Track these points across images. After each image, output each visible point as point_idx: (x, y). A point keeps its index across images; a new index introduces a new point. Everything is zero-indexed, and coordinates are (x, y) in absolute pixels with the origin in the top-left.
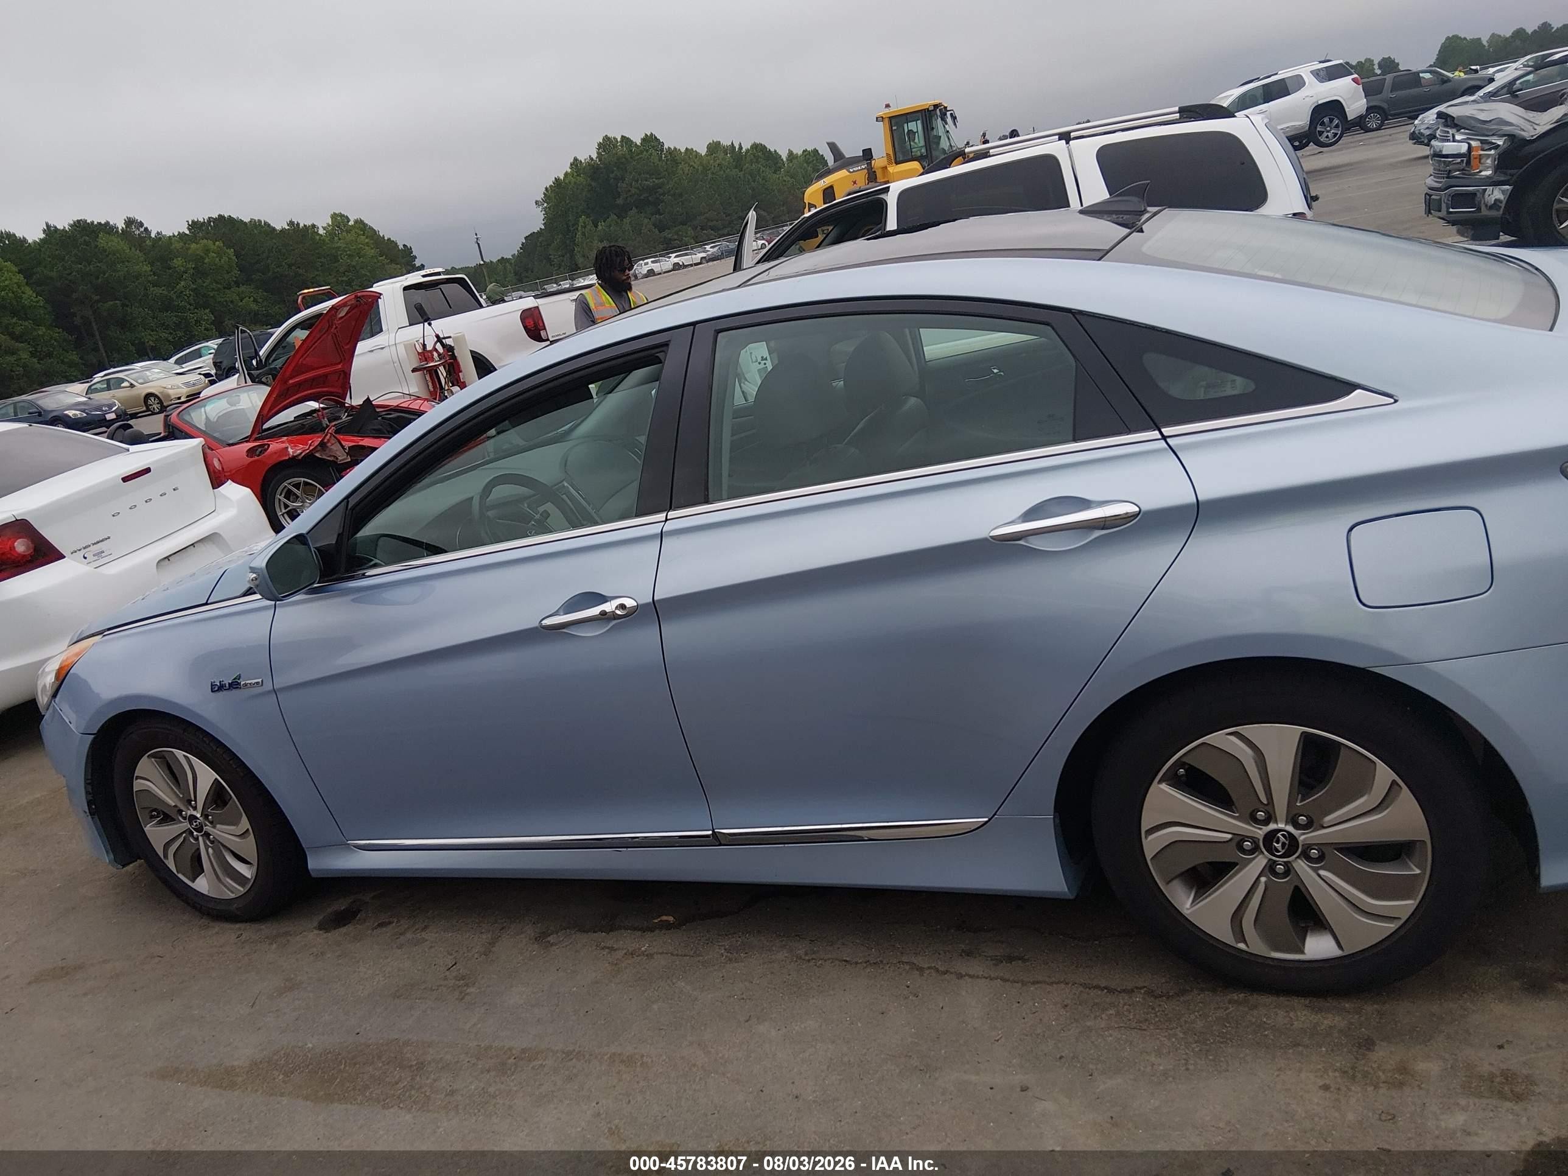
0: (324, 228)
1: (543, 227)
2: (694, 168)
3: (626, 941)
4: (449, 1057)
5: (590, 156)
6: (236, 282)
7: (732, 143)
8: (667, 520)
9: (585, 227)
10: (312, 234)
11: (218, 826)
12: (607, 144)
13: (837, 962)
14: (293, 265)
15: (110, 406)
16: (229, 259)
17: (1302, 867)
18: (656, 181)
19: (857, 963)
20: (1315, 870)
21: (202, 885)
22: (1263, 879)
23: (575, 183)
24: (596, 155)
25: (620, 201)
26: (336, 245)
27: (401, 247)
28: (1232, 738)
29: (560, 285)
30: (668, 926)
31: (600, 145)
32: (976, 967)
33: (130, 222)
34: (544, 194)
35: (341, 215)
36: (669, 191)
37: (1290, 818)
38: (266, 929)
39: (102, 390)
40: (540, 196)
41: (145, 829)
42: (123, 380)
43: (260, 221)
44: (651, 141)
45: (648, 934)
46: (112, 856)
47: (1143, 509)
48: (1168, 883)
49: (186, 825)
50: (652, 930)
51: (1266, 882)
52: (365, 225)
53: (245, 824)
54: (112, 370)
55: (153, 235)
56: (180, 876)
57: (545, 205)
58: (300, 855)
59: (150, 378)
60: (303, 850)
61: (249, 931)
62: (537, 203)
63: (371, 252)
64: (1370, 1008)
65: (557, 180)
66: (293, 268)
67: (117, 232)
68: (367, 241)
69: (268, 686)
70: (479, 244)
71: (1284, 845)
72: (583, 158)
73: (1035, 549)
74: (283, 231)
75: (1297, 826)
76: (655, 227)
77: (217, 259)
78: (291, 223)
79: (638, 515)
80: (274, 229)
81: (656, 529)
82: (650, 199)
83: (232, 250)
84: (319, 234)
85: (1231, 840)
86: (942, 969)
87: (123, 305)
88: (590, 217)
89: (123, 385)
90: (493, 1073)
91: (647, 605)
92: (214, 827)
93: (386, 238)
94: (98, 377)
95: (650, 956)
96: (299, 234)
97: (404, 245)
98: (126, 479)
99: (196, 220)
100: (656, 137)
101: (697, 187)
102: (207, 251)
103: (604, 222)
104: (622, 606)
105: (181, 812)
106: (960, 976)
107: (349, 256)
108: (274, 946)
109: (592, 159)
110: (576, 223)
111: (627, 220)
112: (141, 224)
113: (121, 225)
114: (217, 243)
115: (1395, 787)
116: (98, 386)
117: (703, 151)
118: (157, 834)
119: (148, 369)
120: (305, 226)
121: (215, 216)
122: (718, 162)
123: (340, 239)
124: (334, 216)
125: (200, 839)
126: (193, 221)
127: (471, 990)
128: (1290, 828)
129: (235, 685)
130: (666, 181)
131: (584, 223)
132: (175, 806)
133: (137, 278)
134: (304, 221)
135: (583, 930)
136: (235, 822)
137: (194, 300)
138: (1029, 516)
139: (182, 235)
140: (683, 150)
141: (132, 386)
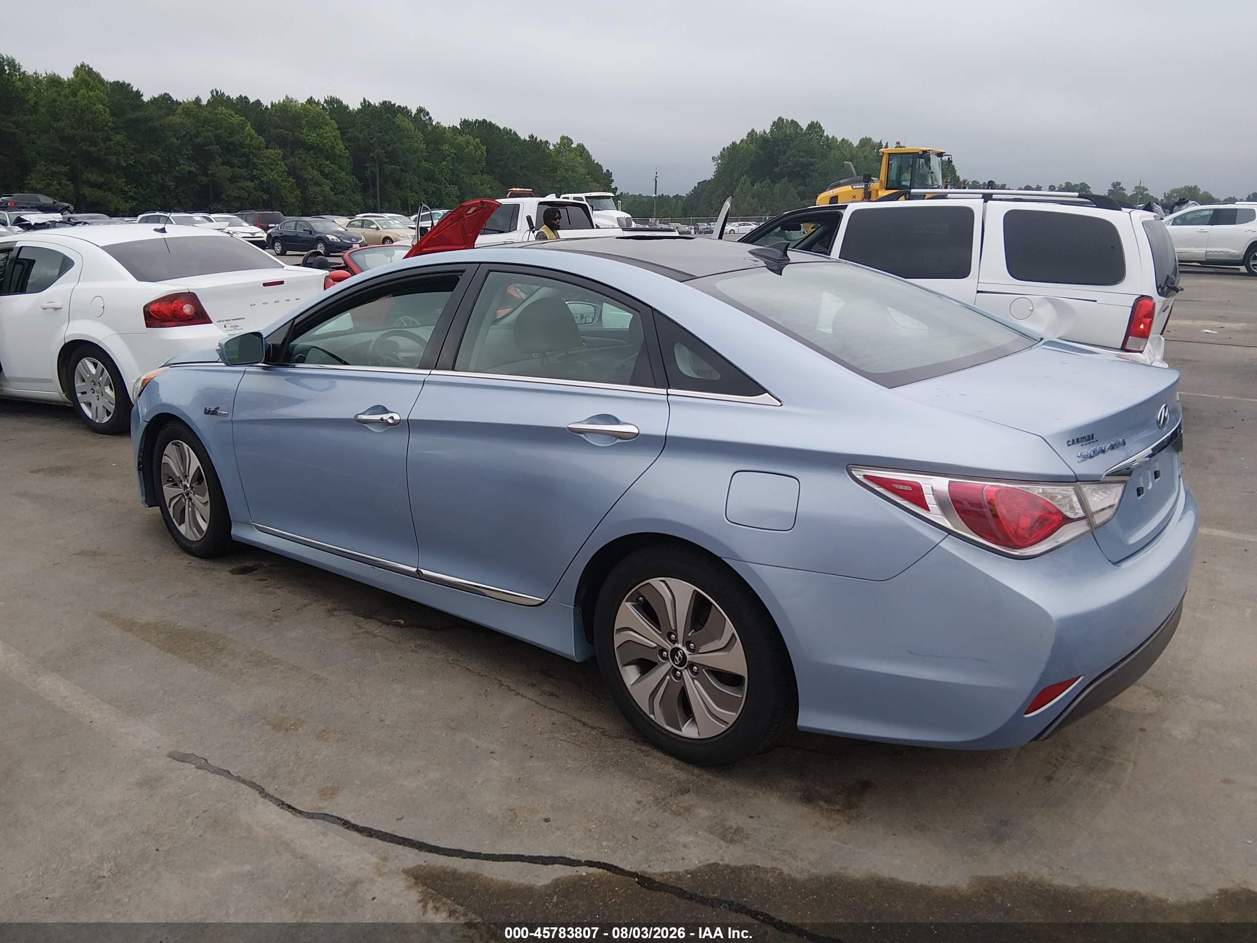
0: (554, 145)
1: (713, 178)
2: (844, 155)
3: (372, 626)
4: (238, 650)
5: (764, 130)
6: (481, 171)
7: (881, 141)
8: (430, 374)
9: (744, 184)
10: (544, 147)
11: (196, 495)
12: (779, 124)
13: (464, 668)
14: (525, 168)
15: (358, 239)
16: (482, 153)
17: (687, 674)
18: (810, 160)
19: (473, 672)
20: (693, 679)
21: (182, 529)
22: (668, 677)
23: (746, 149)
24: (769, 131)
25: (777, 170)
26: (559, 160)
27: (605, 171)
28: (662, 584)
29: (710, 225)
30: (398, 625)
31: (774, 123)
32: (530, 693)
33: (420, 110)
34: (721, 152)
35: (567, 138)
36: (818, 170)
37: (685, 642)
38: (205, 564)
39: (358, 227)
40: (717, 154)
41: (164, 487)
42: (373, 223)
43: (511, 130)
44: (815, 127)
45: (384, 626)
46: (144, 498)
47: (640, 432)
48: (624, 665)
49: (181, 490)
50: (388, 624)
51: (668, 680)
52: (584, 149)
53: (207, 498)
54: (370, 214)
55: (434, 124)
56: (174, 520)
57: (720, 161)
58: (228, 525)
59: (392, 226)
60: (230, 520)
61: (196, 562)
62: (713, 158)
63: (581, 170)
64: (706, 776)
65: (734, 143)
66: (524, 169)
67: (411, 115)
68: (581, 161)
69: (229, 418)
70: (656, 181)
71: (680, 658)
72: (759, 130)
73: (588, 442)
74: (525, 141)
75: (689, 649)
76: (798, 196)
77: (474, 151)
78: (532, 137)
79: (420, 368)
80: (519, 138)
81: (422, 378)
82: (801, 172)
83: (485, 147)
84: (549, 149)
85: (655, 647)
86: (512, 688)
87: (402, 170)
88: (750, 177)
89: (372, 226)
90: (252, 664)
91: (404, 421)
92: (194, 495)
93: (595, 162)
94: (360, 216)
95: (375, 636)
96: (535, 146)
97: (607, 170)
98: (265, 285)
99: (467, 119)
100: (820, 125)
101: (841, 171)
102: (468, 143)
103: (760, 183)
104: (392, 418)
105: (181, 482)
106: (518, 694)
107: (566, 170)
108: (202, 573)
109: (765, 132)
110: (738, 180)
111: (778, 186)
112: (428, 114)
113: (414, 111)
114: (476, 140)
115: (734, 638)
116: (356, 223)
117: (856, 143)
118: (169, 492)
119: (393, 218)
120: (541, 140)
121: (481, 119)
122: (865, 154)
123: (562, 156)
124: (563, 138)
125: (187, 500)
126: (465, 120)
127: (277, 624)
128: (684, 649)
129: (215, 413)
130: (818, 161)
131: (745, 181)
132: (179, 477)
133: (415, 152)
134: (541, 137)
135: (355, 613)
136: (203, 496)
137: (450, 178)
138: (591, 420)
139: (454, 128)
140: (839, 139)
141: (378, 229)
